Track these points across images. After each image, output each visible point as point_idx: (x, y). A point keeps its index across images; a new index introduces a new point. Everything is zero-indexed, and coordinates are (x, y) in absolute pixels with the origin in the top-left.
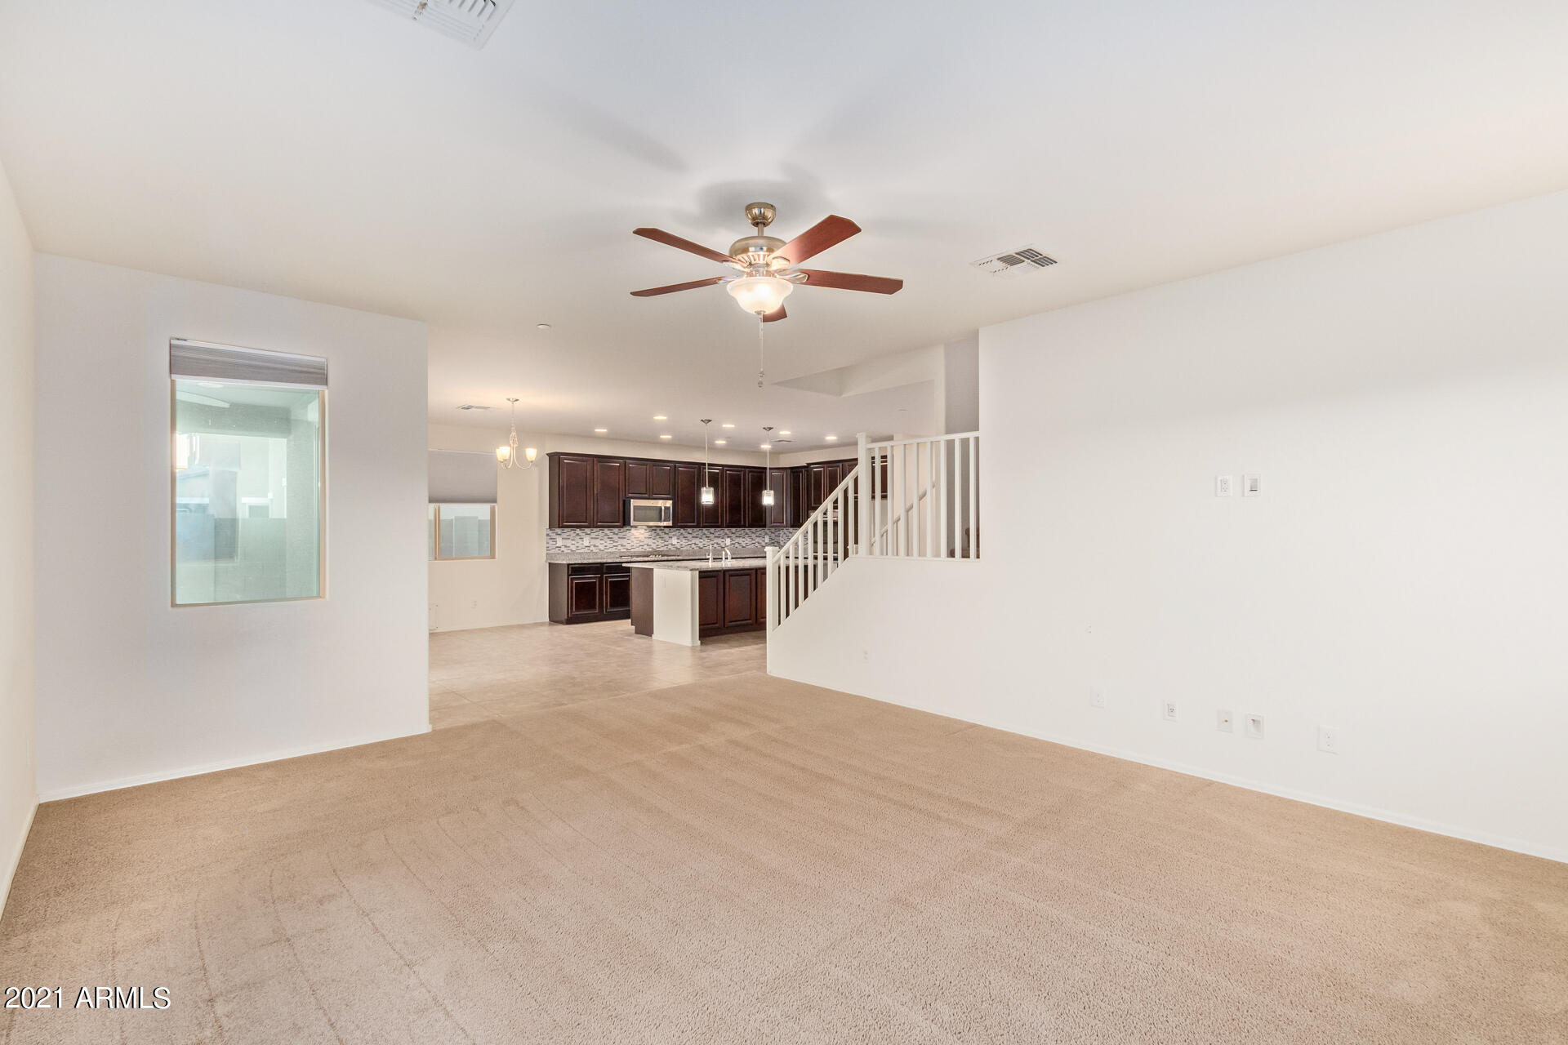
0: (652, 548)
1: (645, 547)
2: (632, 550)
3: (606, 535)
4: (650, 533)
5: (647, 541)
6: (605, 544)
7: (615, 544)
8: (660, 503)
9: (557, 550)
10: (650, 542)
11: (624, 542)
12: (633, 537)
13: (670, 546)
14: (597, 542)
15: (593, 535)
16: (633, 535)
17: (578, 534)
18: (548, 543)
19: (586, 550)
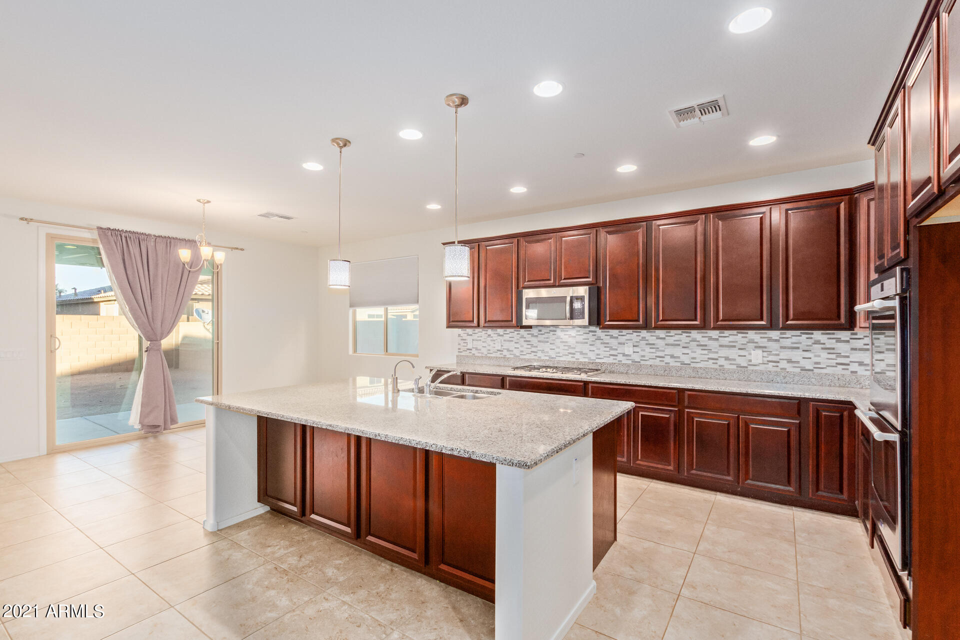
0: (590, 358)
1: (578, 356)
2: (558, 359)
3: (522, 337)
4: (585, 336)
5: (579, 348)
6: (521, 349)
7: (534, 349)
8: (568, 292)
9: (467, 353)
10: (586, 348)
11: (547, 347)
12: (558, 341)
13: (620, 357)
14: (512, 346)
15: (507, 337)
16: (558, 338)
17: (489, 335)
18: (459, 344)
19: (498, 354)
